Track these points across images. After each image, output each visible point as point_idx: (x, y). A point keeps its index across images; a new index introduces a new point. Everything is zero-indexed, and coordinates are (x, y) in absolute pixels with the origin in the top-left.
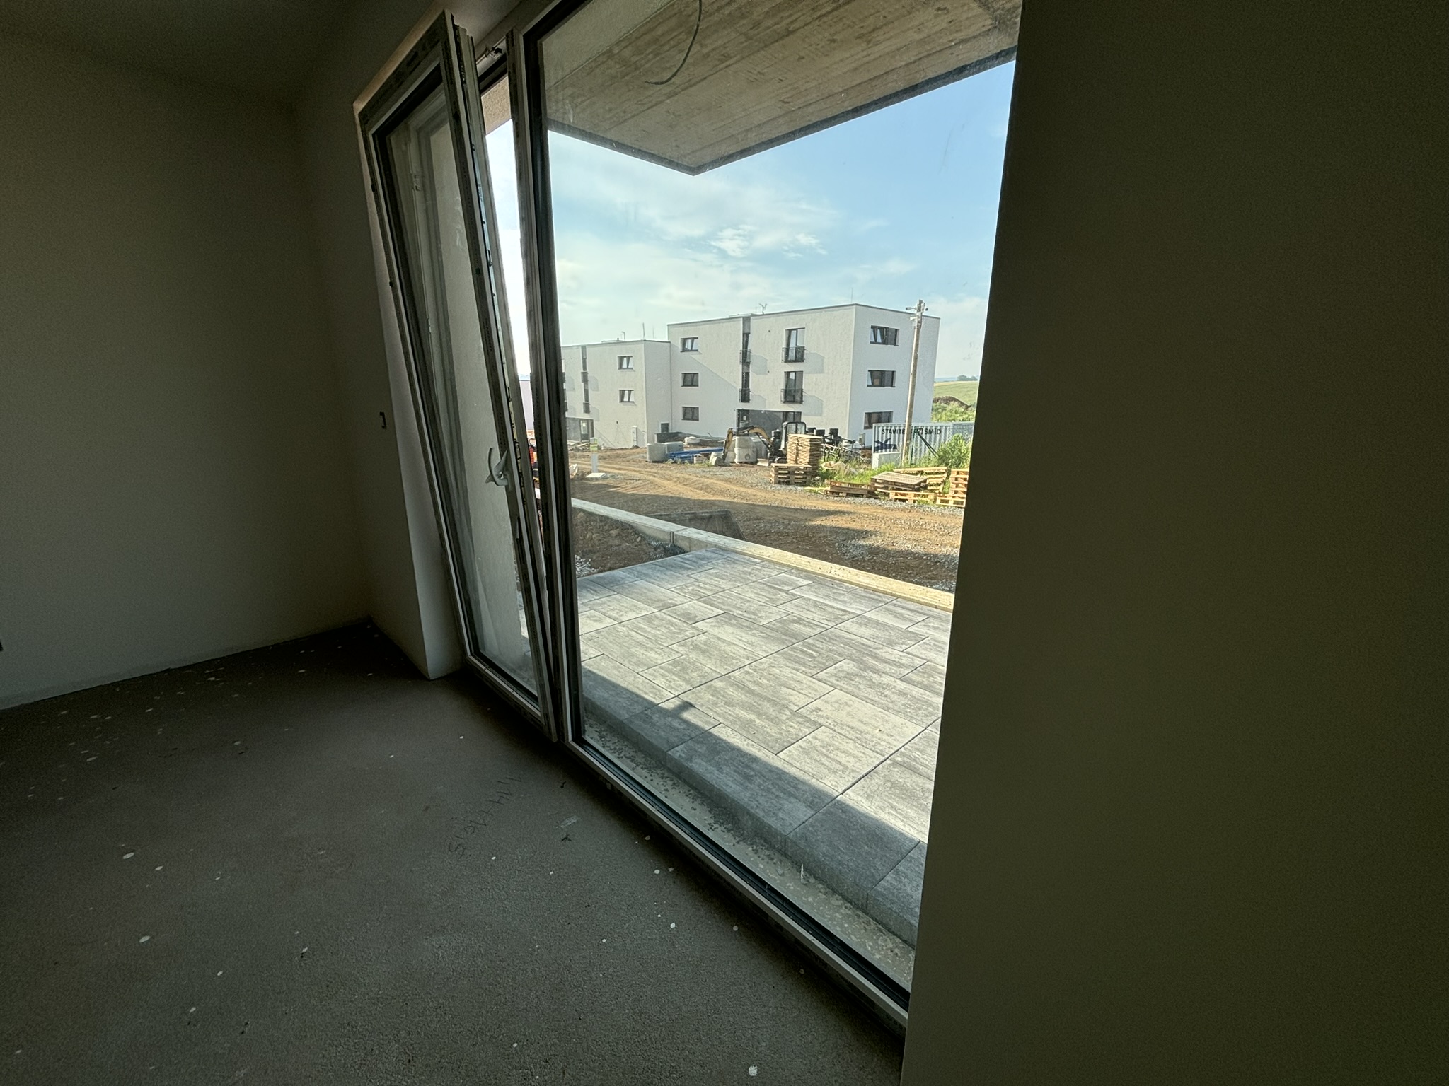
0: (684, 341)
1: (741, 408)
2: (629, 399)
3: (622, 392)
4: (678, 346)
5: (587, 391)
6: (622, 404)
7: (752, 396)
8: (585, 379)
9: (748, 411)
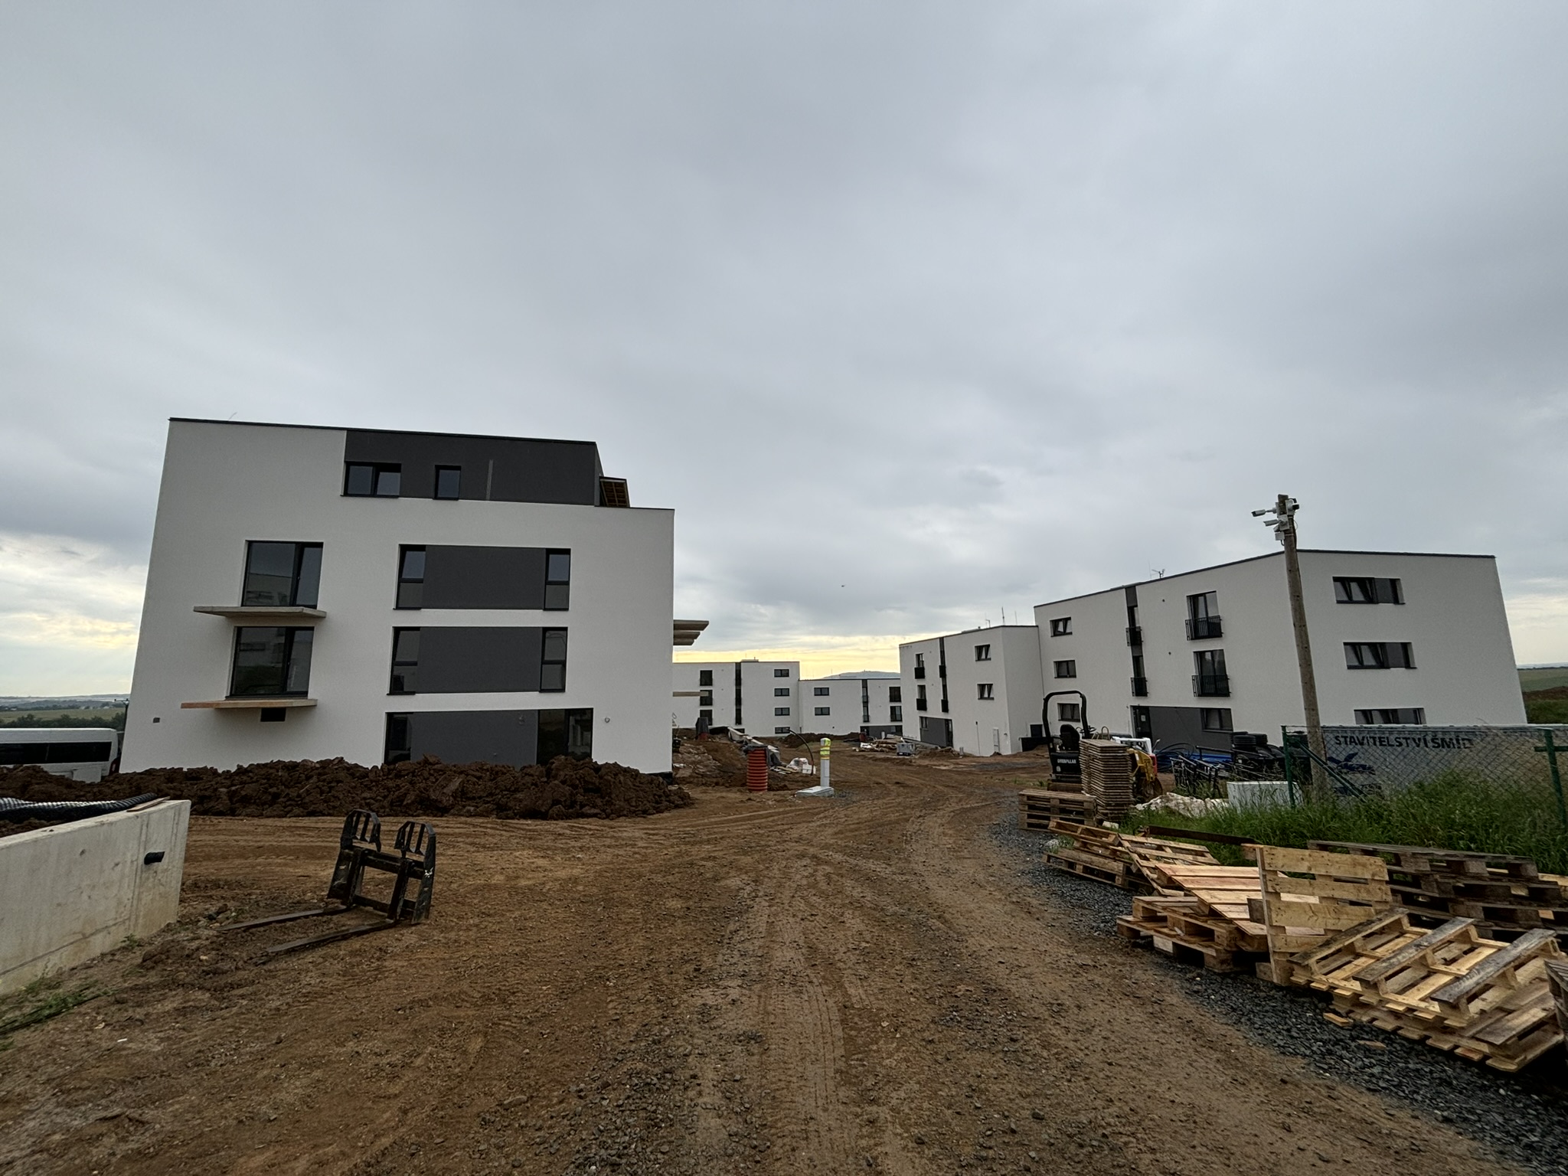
0: (1055, 623)
1: (1136, 704)
2: (989, 695)
3: (982, 687)
4: (1047, 629)
5: (945, 687)
6: (981, 701)
7: (1150, 687)
8: (943, 673)
9: (1147, 708)
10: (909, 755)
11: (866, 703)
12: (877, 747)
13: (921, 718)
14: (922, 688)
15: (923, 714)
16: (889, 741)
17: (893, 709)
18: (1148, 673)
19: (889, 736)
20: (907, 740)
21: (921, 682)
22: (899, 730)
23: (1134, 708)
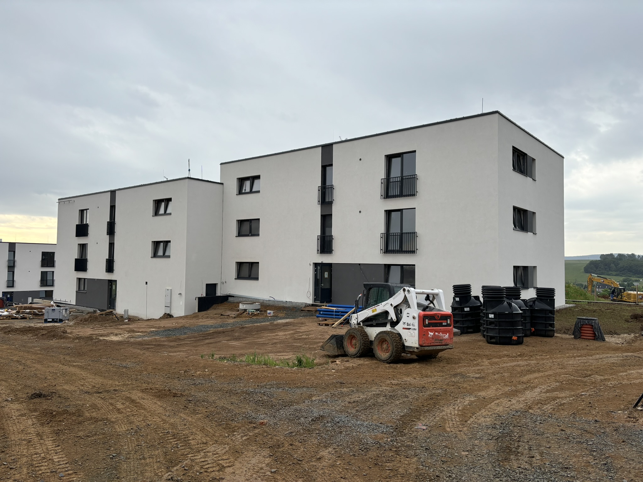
0: (241, 181)
1: (319, 261)
2: (164, 253)
3: (156, 244)
4: (233, 186)
5: (111, 245)
6: (155, 259)
7: (336, 245)
8: (111, 229)
9: (330, 265)
10: (61, 321)
11: (11, 268)
12: (18, 313)
13: (79, 280)
14: (83, 248)
15: (82, 275)
16: (34, 306)
17: (44, 274)
18: (336, 230)
19: (36, 300)
20: (59, 305)
21: (82, 240)
22: (49, 295)
23: (316, 265)
